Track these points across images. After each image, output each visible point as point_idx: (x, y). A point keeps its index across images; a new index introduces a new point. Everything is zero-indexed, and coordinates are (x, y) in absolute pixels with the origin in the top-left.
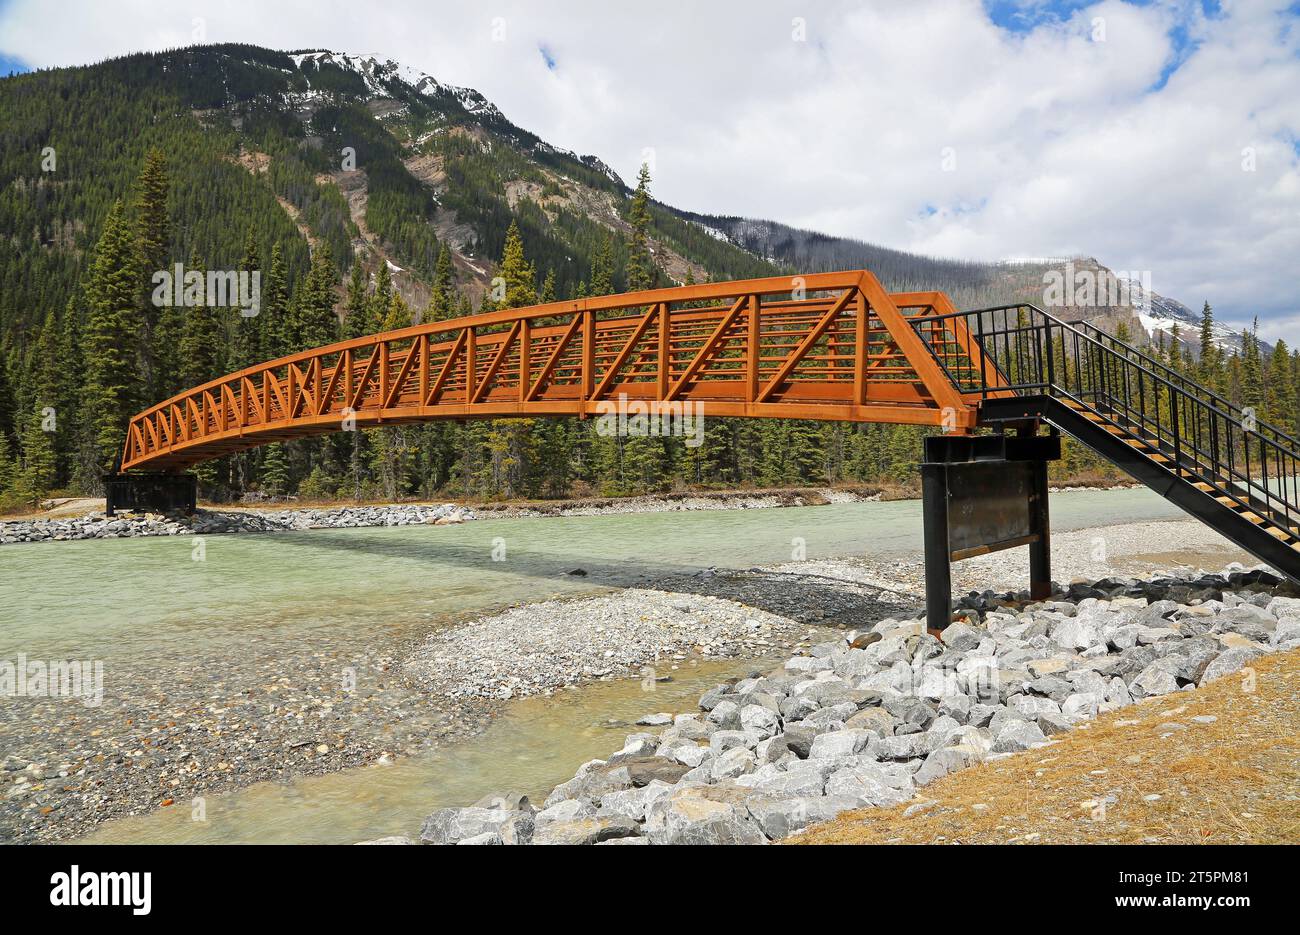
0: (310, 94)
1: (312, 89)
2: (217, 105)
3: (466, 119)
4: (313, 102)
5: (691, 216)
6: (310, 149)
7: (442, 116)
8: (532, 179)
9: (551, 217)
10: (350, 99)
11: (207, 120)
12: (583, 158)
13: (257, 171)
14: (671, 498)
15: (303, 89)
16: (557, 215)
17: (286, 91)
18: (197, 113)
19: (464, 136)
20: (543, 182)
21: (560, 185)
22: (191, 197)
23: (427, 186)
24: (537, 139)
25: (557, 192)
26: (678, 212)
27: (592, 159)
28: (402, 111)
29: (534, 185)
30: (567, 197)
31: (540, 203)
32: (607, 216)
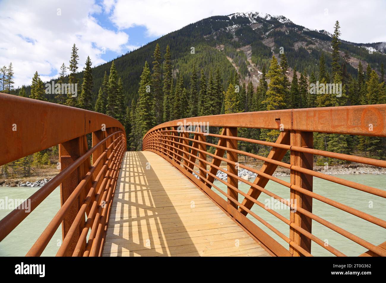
0: (234, 26)
1: (235, 25)
2: (210, 34)
3: (281, 25)
4: (235, 28)
5: (361, 45)
6: (235, 42)
7: (273, 26)
8: (302, 41)
9: (309, 52)
10: (245, 25)
11: (207, 38)
12: (320, 31)
13: (221, 50)
14: (351, 167)
15: (232, 25)
16: (311, 51)
17: (227, 26)
18: (205, 37)
19: (280, 30)
20: (306, 41)
21: (312, 41)
22: (204, 60)
23: (269, 47)
24: (304, 28)
25: (312, 43)
26: (356, 44)
27: (323, 31)
28: (261, 26)
29: (303, 42)
30: (315, 44)
31: (306, 48)
32: (329, 49)
